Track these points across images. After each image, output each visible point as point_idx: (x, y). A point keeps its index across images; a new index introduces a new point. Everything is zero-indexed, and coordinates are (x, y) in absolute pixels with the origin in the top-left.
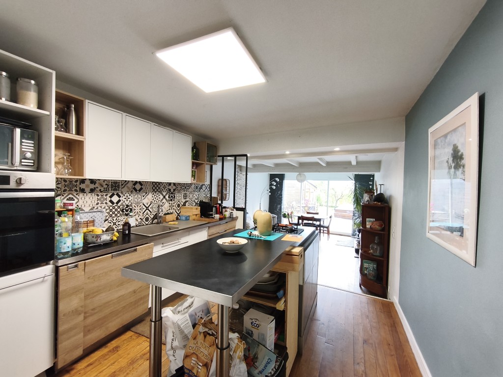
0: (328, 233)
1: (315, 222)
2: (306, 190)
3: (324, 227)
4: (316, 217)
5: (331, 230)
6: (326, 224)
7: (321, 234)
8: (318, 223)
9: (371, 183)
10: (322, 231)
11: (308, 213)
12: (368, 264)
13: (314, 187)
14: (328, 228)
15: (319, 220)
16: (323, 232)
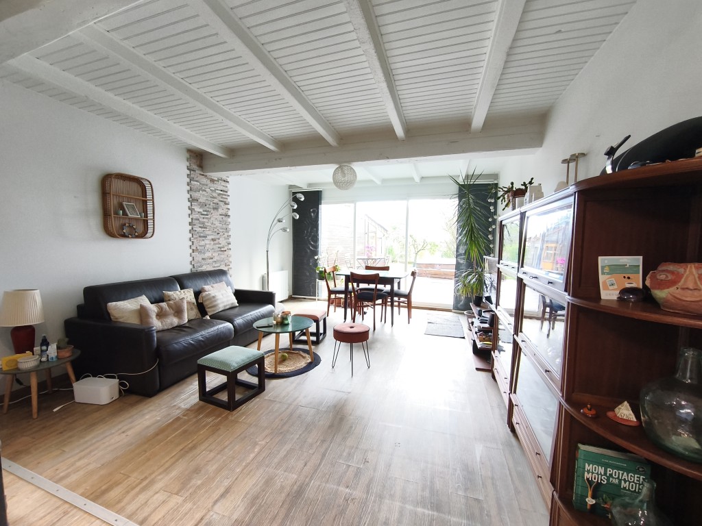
0: (409, 306)
1: (380, 287)
2: (371, 235)
3: (400, 296)
4: (382, 274)
5: (415, 300)
6: (404, 289)
7: (396, 309)
8: (388, 288)
9: (493, 201)
10: (396, 304)
11: (368, 268)
12: (606, 466)
13: (383, 231)
14: (408, 296)
15: (389, 281)
16: (399, 306)
